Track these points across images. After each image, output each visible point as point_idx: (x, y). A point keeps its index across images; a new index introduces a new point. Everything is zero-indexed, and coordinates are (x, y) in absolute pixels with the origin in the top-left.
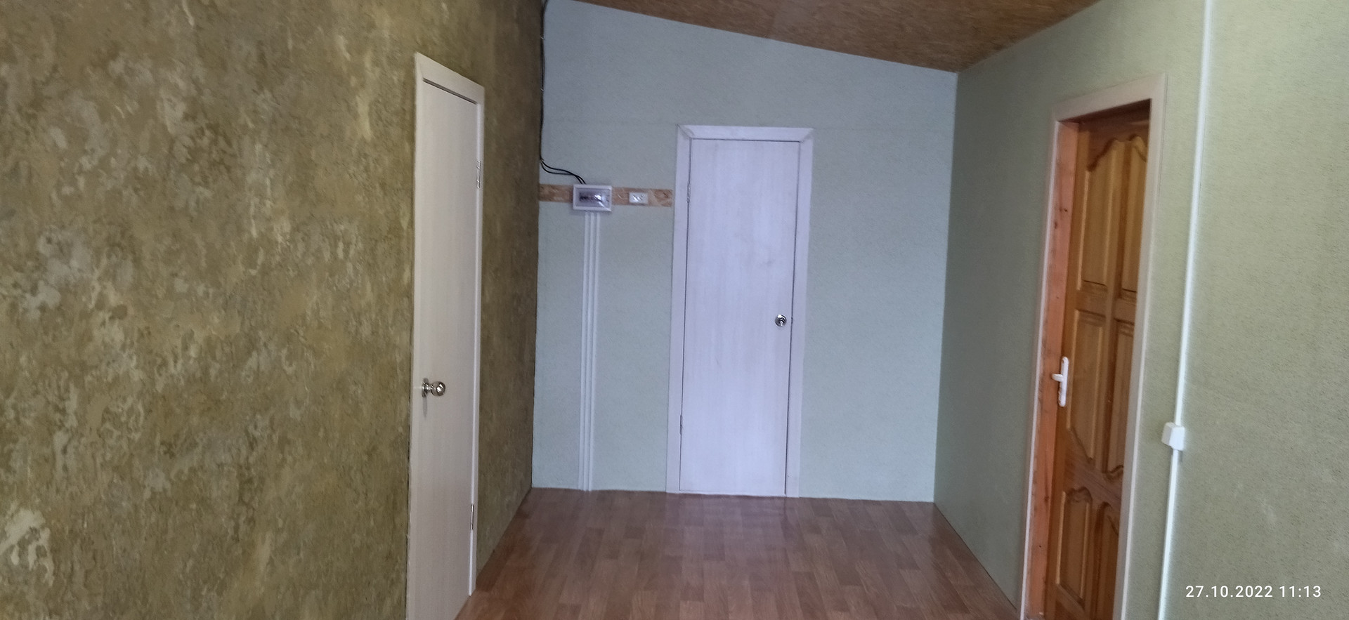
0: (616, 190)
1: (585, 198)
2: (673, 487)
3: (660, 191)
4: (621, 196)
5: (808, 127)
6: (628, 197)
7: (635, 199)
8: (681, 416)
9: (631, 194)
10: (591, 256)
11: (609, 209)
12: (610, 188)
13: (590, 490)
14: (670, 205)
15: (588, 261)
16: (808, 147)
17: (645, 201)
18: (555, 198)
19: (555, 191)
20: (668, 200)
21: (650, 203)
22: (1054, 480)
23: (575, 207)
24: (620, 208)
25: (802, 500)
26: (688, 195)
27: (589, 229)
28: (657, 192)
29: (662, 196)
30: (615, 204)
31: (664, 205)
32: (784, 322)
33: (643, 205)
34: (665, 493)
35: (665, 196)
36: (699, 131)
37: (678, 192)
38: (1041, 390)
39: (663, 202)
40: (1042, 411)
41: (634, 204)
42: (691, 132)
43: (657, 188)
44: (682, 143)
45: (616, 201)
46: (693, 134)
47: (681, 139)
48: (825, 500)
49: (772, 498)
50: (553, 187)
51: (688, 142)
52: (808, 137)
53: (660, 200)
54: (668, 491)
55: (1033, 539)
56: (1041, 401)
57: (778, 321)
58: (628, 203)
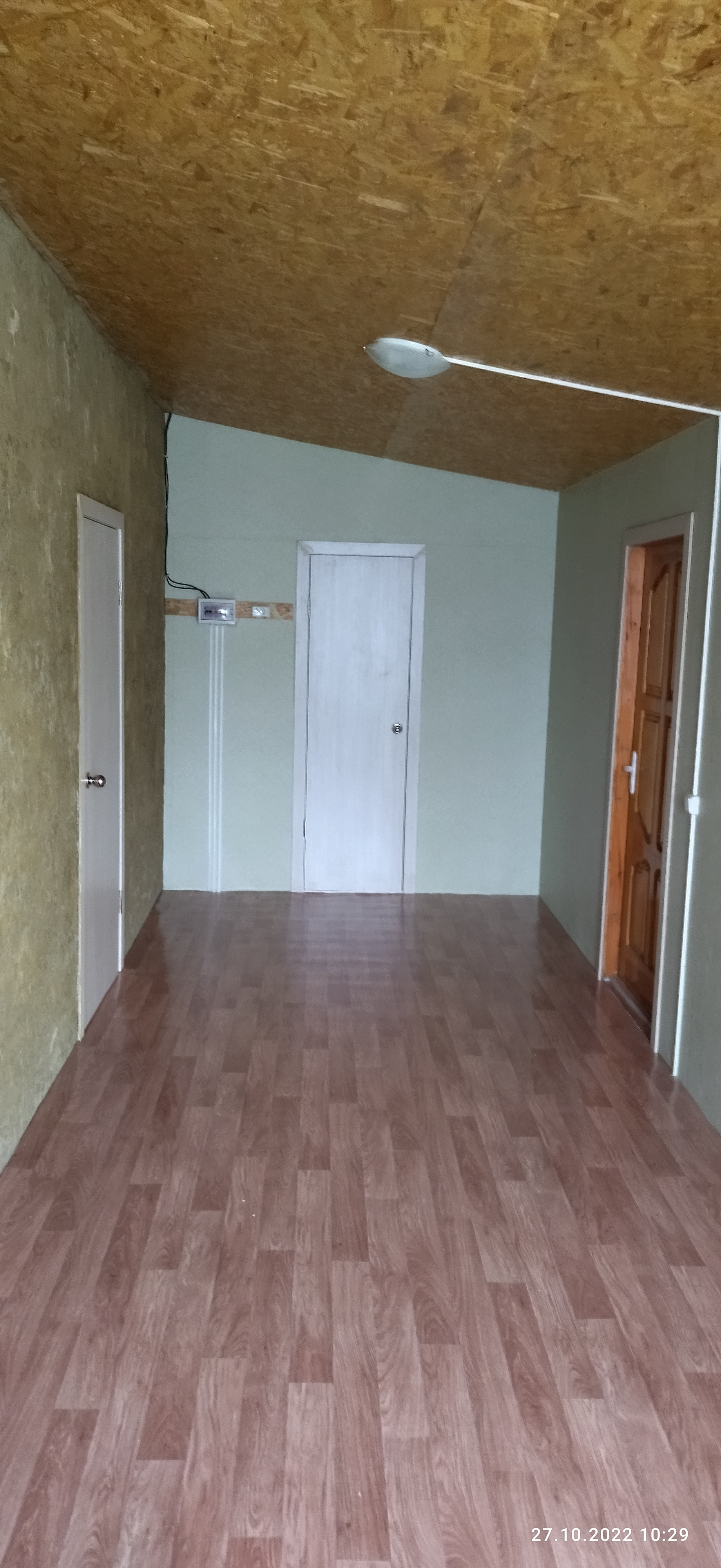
0: (240, 605)
1: (210, 612)
2: (297, 886)
3: (281, 604)
4: (244, 610)
5: (422, 544)
6: (251, 611)
7: (257, 612)
8: (305, 821)
9: (254, 608)
10: (216, 669)
11: (233, 623)
12: (233, 602)
13: (219, 891)
14: (292, 618)
15: (214, 674)
16: (422, 562)
17: (267, 615)
18: (181, 612)
19: (181, 605)
20: (290, 613)
21: (272, 617)
22: (626, 857)
23: (200, 621)
24: (243, 622)
25: (418, 896)
26: (309, 609)
27: (214, 643)
28: (279, 606)
29: (284, 609)
30: (239, 618)
31: (286, 618)
32: (401, 729)
33: (265, 618)
34: (290, 893)
35: (286, 610)
36: (320, 547)
37: (298, 605)
38: (615, 781)
39: (284, 616)
40: (616, 798)
41: (256, 617)
42: (311, 548)
43: (280, 602)
44: (302, 559)
45: (239, 615)
46: (312, 550)
47: (300, 555)
48: (439, 895)
49: (391, 895)
50: (178, 601)
51: (308, 556)
52: (420, 553)
53: (281, 613)
54: (293, 891)
55: (609, 909)
56: (615, 789)
57: (395, 730)
58: (251, 616)
